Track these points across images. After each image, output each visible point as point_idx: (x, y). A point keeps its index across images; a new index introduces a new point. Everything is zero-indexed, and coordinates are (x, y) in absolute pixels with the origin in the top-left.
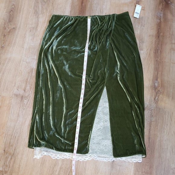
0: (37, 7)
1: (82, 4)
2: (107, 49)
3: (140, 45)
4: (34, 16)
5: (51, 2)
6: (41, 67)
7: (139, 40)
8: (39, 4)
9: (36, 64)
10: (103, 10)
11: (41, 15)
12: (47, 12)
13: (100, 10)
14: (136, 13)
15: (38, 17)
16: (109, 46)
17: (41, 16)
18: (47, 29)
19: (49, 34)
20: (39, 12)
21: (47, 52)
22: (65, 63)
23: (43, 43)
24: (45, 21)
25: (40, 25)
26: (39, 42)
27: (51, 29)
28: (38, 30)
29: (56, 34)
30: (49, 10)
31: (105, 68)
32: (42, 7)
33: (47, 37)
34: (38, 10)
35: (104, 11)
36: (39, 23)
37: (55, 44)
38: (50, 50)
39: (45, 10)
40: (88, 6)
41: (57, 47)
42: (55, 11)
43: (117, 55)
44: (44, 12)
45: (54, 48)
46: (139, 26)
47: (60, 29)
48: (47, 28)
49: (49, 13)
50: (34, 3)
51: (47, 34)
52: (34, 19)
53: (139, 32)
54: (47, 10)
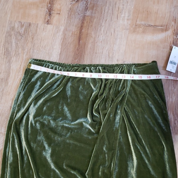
0: (9, 44)
1: (79, 41)
2: (116, 128)
3: (175, 123)
4: (3, 59)
5: (31, 35)
6: (9, 148)
7: (173, 114)
8: (13, 37)
9: (3, 142)
10: (113, 53)
11: (15, 57)
12: (23, 53)
13: (108, 53)
14: (171, 62)
15: (9, 61)
16: (119, 123)
17: (14, 59)
18: (21, 84)
19: (24, 94)
20: (12, 53)
21: (20, 124)
22: (46, 146)
23: (14, 109)
24: (20, 68)
25: (12, 75)
26: (10, 105)
27: (27, 84)
28: (9, 84)
29: (33, 95)
30: (26, 50)
31: (111, 162)
32: (17, 44)
33: (21, 99)
34: (10, 49)
35: (114, 55)
36: (11, 72)
37: (32, 111)
38: (24, 121)
39: (20, 50)
40: (90, 45)
41: (35, 117)
42: (35, 51)
43: (132, 142)
44: (20, 52)
45: (31, 118)
46: (175, 88)
47: (41, 86)
48: (22, 82)
49: (27, 55)
50: (4, 36)
51: (20, 93)
52: (4, 65)
53: (174, 99)
54: (23, 50)
